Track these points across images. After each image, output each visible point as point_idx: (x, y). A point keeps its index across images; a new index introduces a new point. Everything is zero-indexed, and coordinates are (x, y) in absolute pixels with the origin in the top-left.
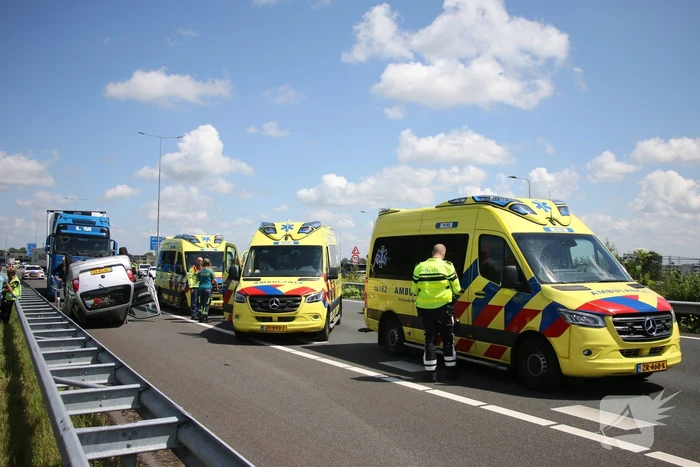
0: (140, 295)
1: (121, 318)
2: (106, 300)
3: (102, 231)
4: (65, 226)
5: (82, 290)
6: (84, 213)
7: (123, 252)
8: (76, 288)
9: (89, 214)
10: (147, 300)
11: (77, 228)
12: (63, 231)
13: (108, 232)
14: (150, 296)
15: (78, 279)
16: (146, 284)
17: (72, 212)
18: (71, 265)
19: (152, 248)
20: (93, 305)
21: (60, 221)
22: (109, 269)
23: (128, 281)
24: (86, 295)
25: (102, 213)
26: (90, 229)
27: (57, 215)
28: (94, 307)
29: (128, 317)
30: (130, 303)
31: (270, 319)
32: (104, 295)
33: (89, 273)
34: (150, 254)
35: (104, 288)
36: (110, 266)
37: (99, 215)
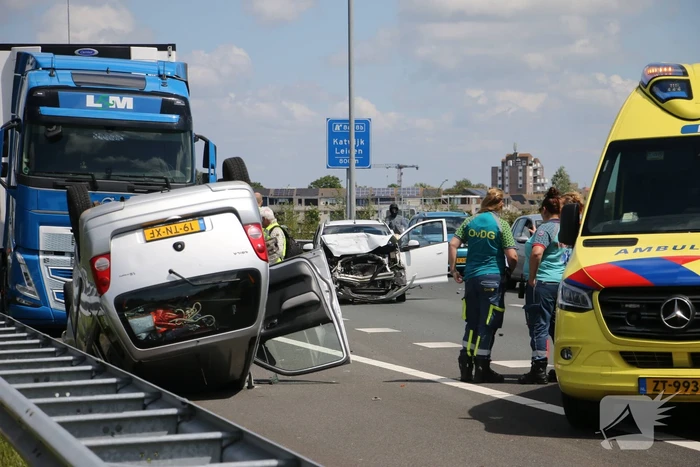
0: (288, 304)
1: (235, 370)
2: (191, 315)
3: (168, 107)
4: (52, 96)
5: (119, 286)
6: (105, 51)
7: (234, 171)
8: (102, 281)
9: (123, 52)
10: (312, 315)
11: (90, 100)
12: (46, 111)
13: (184, 111)
14: (317, 304)
15: (107, 255)
16: (306, 269)
17: (68, 50)
18: (87, 214)
19: (333, 162)
20: (152, 332)
21: (37, 79)
22: (195, 224)
23: (249, 260)
24: (133, 302)
25: (162, 48)
26: (128, 102)
27: (22, 61)
28: (154, 338)
29: (256, 372)
30: (258, 327)
31: (665, 360)
32: (186, 302)
33: (138, 236)
34: (330, 183)
35: (184, 281)
36: (199, 215)
37: (154, 55)
